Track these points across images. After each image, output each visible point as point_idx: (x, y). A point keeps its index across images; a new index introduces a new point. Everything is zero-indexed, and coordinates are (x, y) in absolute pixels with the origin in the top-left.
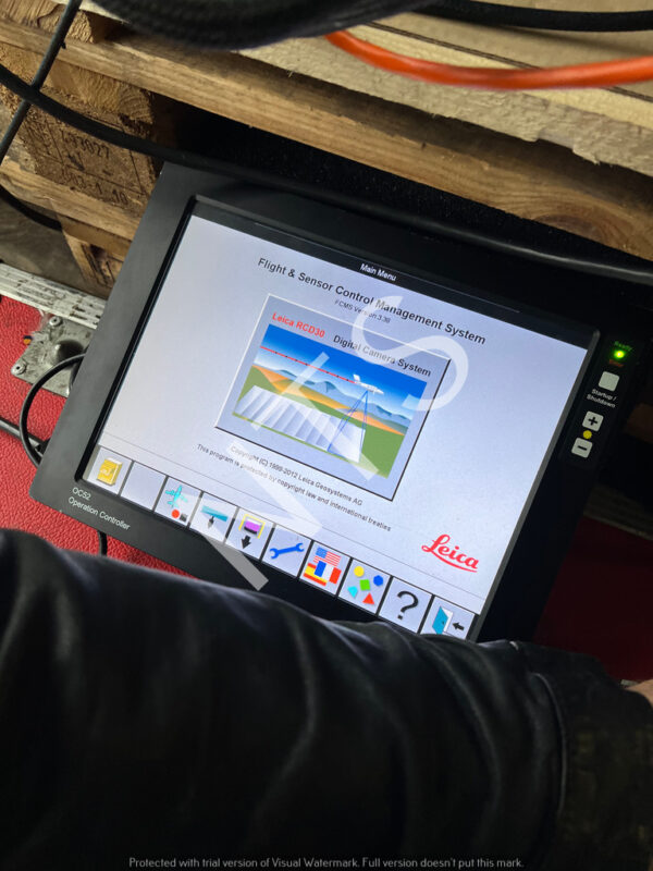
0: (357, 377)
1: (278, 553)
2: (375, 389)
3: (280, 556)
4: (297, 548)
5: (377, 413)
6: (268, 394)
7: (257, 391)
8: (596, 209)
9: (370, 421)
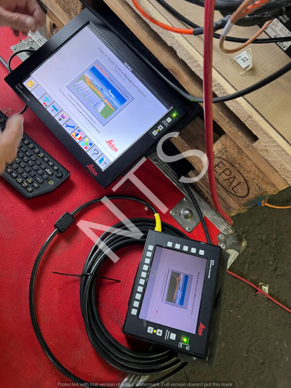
0: (110, 91)
1: (67, 126)
2: (113, 96)
3: (68, 127)
4: (73, 127)
5: (111, 102)
6: (85, 84)
7: (82, 81)
8: (179, 71)
9: (108, 104)
